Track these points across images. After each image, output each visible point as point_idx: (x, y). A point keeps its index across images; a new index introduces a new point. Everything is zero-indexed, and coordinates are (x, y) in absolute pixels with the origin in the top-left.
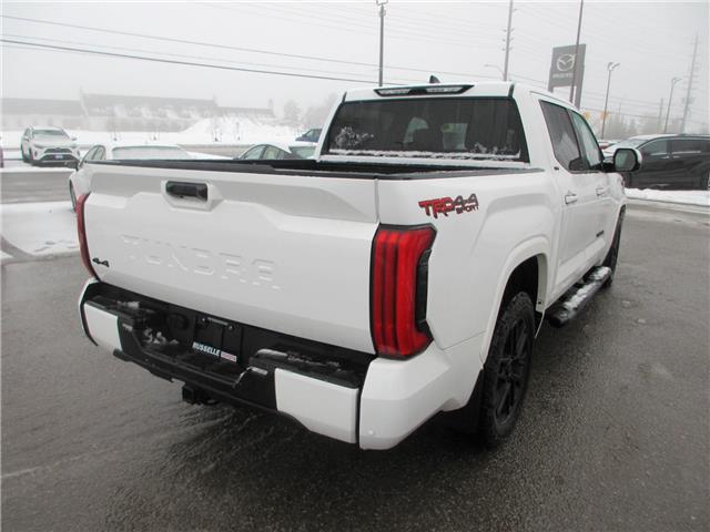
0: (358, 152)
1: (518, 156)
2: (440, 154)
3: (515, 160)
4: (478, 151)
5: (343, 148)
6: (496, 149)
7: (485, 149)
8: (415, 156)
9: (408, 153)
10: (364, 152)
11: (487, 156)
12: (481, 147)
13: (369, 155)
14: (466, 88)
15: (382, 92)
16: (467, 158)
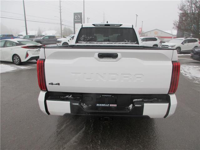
0: (89, 42)
1: (136, 43)
2: (115, 43)
3: (135, 44)
4: (126, 42)
5: (83, 41)
6: (130, 41)
7: (127, 41)
8: (108, 43)
9: (105, 42)
10: (91, 42)
11: (128, 43)
12: (126, 40)
13: (93, 43)
14: (121, 25)
15: (95, 25)
16: (123, 43)
